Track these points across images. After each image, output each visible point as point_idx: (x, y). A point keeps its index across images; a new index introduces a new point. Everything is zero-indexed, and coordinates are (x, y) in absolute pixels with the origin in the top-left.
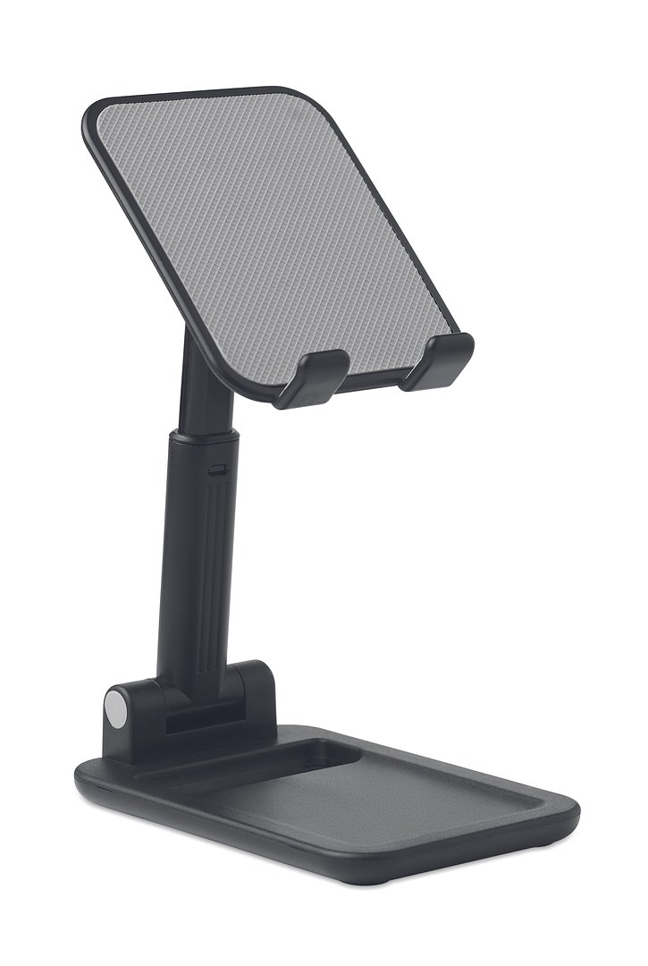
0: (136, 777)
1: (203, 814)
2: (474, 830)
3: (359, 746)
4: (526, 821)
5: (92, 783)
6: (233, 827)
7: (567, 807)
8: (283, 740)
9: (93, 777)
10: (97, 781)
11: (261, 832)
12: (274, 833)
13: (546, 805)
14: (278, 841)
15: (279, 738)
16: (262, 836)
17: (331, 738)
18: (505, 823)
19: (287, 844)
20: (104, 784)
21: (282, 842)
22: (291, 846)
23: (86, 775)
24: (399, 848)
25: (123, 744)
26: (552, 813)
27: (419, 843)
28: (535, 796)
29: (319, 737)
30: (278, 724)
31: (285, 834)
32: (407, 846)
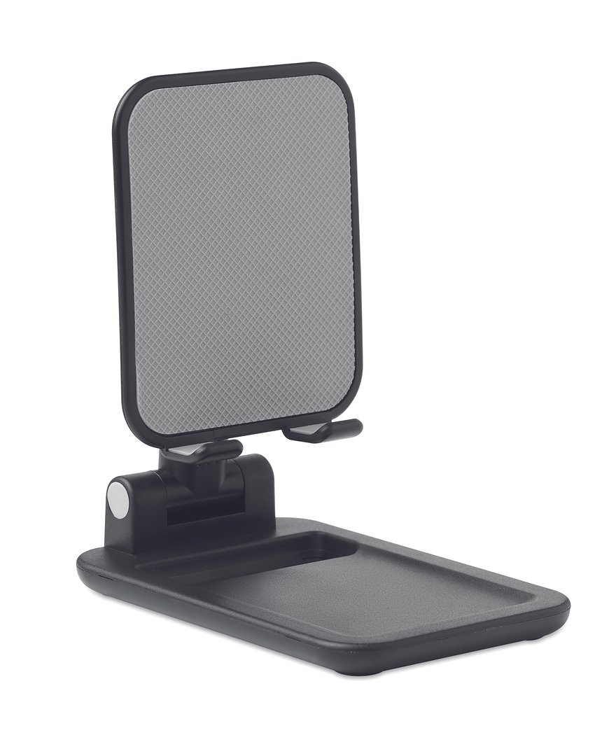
0: (137, 567)
1: (201, 603)
2: (466, 623)
3: (355, 539)
4: (517, 615)
5: (93, 571)
6: (231, 617)
7: (557, 602)
8: (281, 532)
9: (94, 566)
10: (98, 570)
11: (258, 622)
12: (271, 623)
13: (537, 599)
14: (275, 631)
15: (277, 530)
16: (259, 626)
17: (328, 531)
18: (496, 617)
19: (283, 634)
20: (106, 573)
21: (278, 632)
22: (287, 636)
23: (88, 564)
24: (392, 639)
25: (125, 535)
26: (543, 607)
27: (412, 635)
28: (526, 590)
29: (317, 530)
30: (276, 516)
31: (282, 624)
32: (400, 638)
